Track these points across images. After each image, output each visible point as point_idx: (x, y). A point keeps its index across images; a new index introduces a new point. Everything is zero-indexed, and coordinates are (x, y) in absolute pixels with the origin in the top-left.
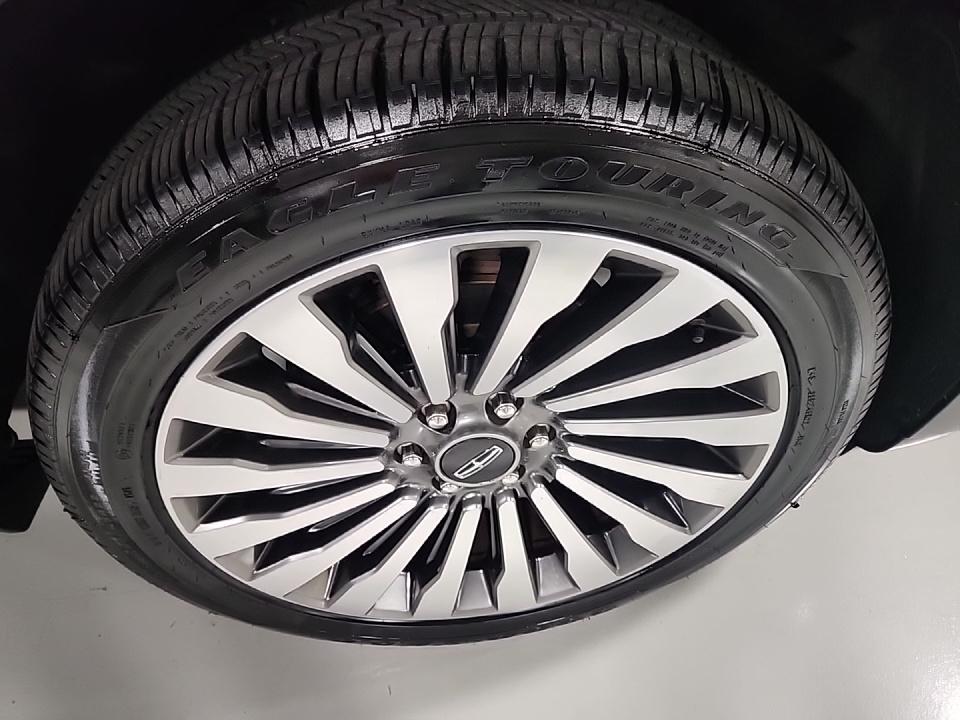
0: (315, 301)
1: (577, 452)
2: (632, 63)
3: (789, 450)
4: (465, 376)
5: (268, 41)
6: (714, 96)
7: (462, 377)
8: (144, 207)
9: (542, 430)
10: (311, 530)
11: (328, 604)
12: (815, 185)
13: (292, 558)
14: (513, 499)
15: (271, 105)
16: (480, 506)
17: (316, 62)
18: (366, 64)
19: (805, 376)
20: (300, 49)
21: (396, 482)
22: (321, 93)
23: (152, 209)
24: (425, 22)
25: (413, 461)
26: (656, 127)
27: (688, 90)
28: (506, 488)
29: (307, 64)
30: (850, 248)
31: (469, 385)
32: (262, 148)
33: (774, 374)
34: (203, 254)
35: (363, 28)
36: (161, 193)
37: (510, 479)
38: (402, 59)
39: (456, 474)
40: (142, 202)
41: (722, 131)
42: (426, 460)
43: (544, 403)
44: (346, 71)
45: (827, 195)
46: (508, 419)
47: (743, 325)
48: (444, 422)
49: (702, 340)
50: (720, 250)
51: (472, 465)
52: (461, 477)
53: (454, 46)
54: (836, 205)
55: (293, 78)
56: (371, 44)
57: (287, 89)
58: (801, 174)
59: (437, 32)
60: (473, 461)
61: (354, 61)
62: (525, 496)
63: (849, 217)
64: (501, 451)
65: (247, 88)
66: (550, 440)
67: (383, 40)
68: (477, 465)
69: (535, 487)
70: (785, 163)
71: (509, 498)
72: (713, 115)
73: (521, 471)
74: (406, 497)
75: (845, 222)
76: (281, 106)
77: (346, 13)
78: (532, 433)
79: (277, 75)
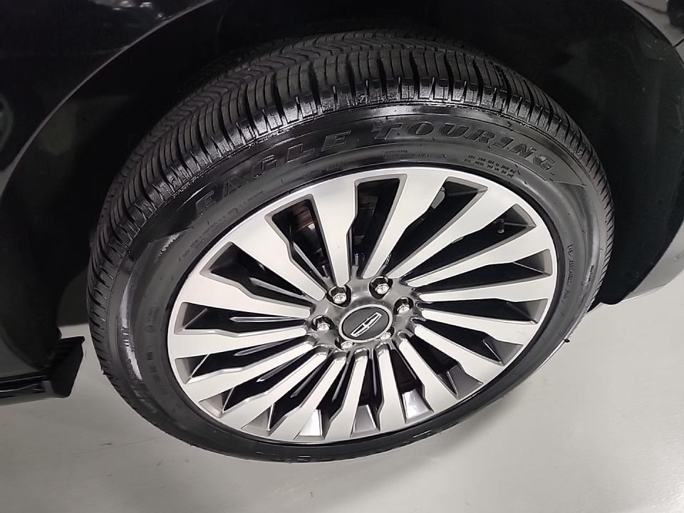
0: (273, 220)
1: (428, 314)
2: (454, 68)
3: (560, 302)
4: (357, 267)
5: (238, 70)
6: (501, 84)
7: (355, 268)
8: (176, 167)
9: (404, 301)
10: (259, 380)
11: (270, 433)
12: (562, 132)
13: (247, 400)
14: (387, 351)
15: (251, 103)
16: (366, 357)
17: (274, 78)
18: (304, 78)
19: (566, 251)
20: (262, 72)
21: (313, 343)
22: (281, 95)
23: (181, 168)
24: (333, 53)
25: (324, 328)
26: (471, 103)
27: (486, 82)
28: (382, 344)
29: (269, 79)
30: (586, 168)
31: (360, 273)
32: (248, 127)
33: (547, 250)
34: (212, 193)
35: (298, 58)
36: (188, 158)
37: (385, 337)
38: (325, 73)
39: (352, 334)
40: (176, 164)
41: (508, 103)
42: (333, 326)
43: (406, 282)
44: (293, 82)
45: (569, 138)
46: (384, 295)
47: (527, 220)
48: (344, 299)
49: (503, 231)
50: (511, 173)
51: (363, 326)
52: (355, 335)
53: (354, 65)
54: (575, 144)
55: (262, 88)
56: (305, 66)
57: (259, 95)
58: (554, 126)
59: (342, 58)
60: (363, 324)
61: (297, 76)
62: (395, 348)
63: (583, 150)
64: (381, 315)
65: (234, 95)
66: (410, 308)
67: (311, 64)
68: (366, 326)
69: (400, 342)
70: (544, 120)
71: (384, 350)
72: (502, 95)
73: (391, 330)
74: (319, 354)
75: (581, 152)
76: (258, 103)
77: (283, 51)
78: (399, 303)
79: (251, 87)
